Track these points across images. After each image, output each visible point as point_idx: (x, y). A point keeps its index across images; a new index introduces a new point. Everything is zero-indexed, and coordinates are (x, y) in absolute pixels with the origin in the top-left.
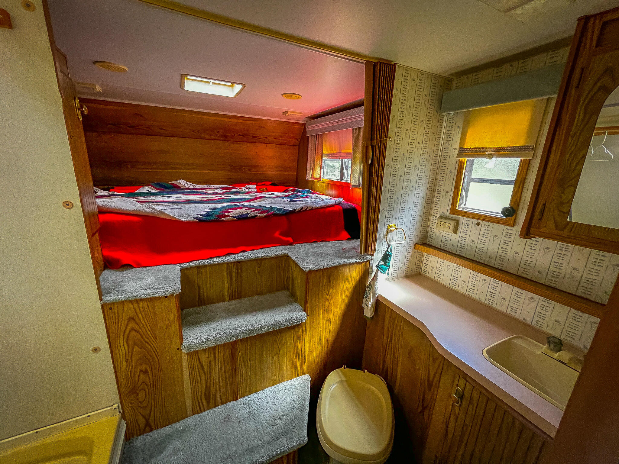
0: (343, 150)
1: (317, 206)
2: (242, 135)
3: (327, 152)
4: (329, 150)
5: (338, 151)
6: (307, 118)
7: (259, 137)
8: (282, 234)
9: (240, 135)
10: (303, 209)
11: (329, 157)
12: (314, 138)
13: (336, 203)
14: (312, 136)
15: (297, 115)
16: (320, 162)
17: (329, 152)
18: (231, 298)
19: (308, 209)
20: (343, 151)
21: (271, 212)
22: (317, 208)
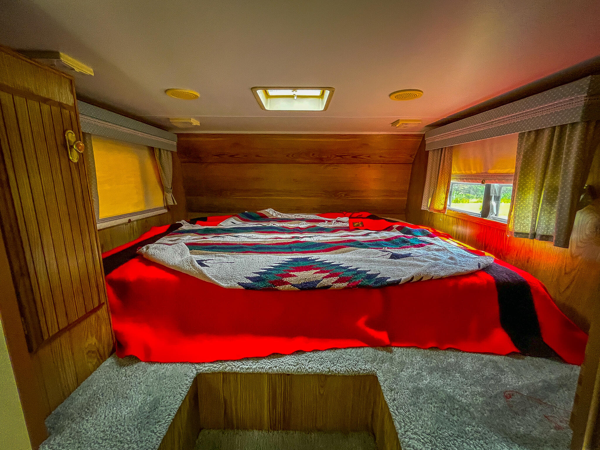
0: (492, 169)
1: (443, 274)
2: (341, 156)
3: (458, 172)
4: (462, 169)
5: (479, 170)
6: (428, 126)
7: (360, 157)
8: (370, 324)
9: (338, 156)
10: (415, 280)
11: (463, 179)
12: (438, 153)
13: (481, 267)
14: (434, 150)
15: (412, 125)
16: (446, 186)
17: (463, 172)
18: (273, 427)
19: (424, 279)
20: (491, 171)
21: (355, 282)
22: (442, 279)
